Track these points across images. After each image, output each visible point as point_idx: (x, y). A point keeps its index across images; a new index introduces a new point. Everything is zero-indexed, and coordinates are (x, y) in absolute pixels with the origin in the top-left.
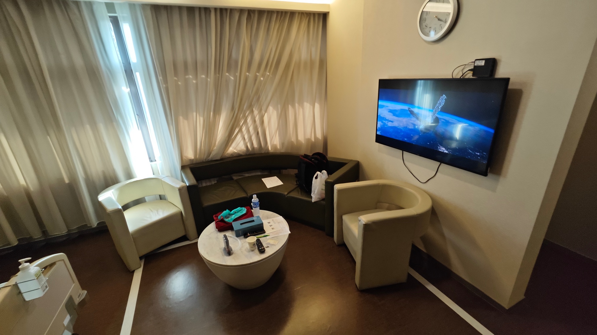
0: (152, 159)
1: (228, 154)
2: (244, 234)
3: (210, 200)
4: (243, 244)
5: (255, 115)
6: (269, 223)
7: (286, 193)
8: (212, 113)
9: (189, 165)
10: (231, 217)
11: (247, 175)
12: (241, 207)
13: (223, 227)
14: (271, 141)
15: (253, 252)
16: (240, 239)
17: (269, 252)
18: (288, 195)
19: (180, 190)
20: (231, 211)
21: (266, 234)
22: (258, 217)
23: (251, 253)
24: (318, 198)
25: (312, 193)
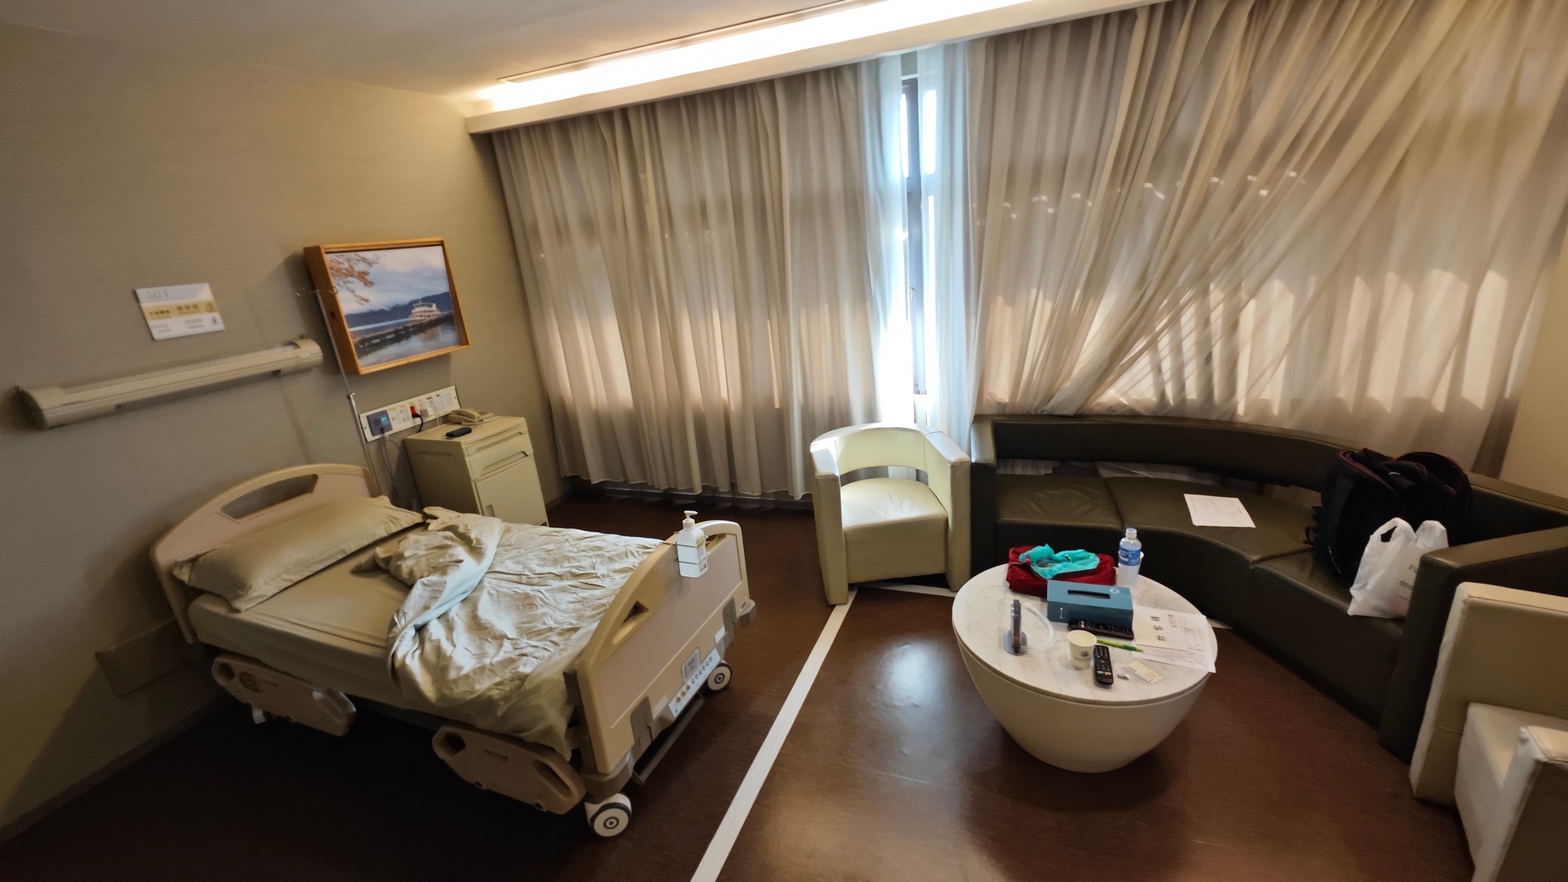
0: (920, 388)
1: (1099, 404)
2: (1073, 619)
3: (1016, 512)
4: (1058, 641)
5: (1212, 305)
6: (1155, 619)
7: (1255, 558)
8: (1078, 293)
9: (992, 415)
10: (1051, 566)
11: (1143, 474)
12: (1089, 550)
13: (1026, 583)
14: (1252, 384)
15: (1077, 672)
16: (1056, 629)
17: (1122, 692)
18: (1260, 566)
19: (955, 467)
20: (1056, 552)
21: (1132, 644)
22: (1126, 592)
23: (1072, 672)
24: (1375, 608)
25: (1354, 586)
